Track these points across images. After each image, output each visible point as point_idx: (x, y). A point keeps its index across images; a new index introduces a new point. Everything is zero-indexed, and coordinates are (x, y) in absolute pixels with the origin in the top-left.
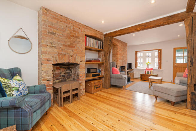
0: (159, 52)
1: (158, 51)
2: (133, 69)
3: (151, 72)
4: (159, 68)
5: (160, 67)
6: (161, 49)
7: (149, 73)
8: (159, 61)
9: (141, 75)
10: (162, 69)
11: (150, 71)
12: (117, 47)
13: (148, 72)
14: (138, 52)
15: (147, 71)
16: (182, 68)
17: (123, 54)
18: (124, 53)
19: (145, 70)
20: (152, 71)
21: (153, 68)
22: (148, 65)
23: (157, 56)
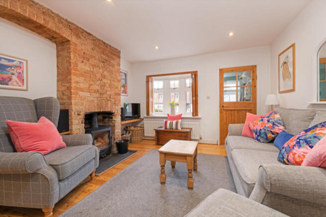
0: (194, 76)
1: (190, 75)
2: (142, 117)
3: (177, 123)
4: (194, 114)
5: (195, 112)
6: (196, 72)
7: (174, 127)
8: (194, 98)
9: (158, 132)
10: (199, 116)
11: (174, 122)
12: (69, 48)
13: (171, 124)
14: (153, 78)
15: (169, 122)
16: (236, 112)
17: (104, 77)
18: (106, 73)
19: (165, 120)
20: (180, 121)
21: (181, 115)
22: (173, 109)
23: (189, 87)
